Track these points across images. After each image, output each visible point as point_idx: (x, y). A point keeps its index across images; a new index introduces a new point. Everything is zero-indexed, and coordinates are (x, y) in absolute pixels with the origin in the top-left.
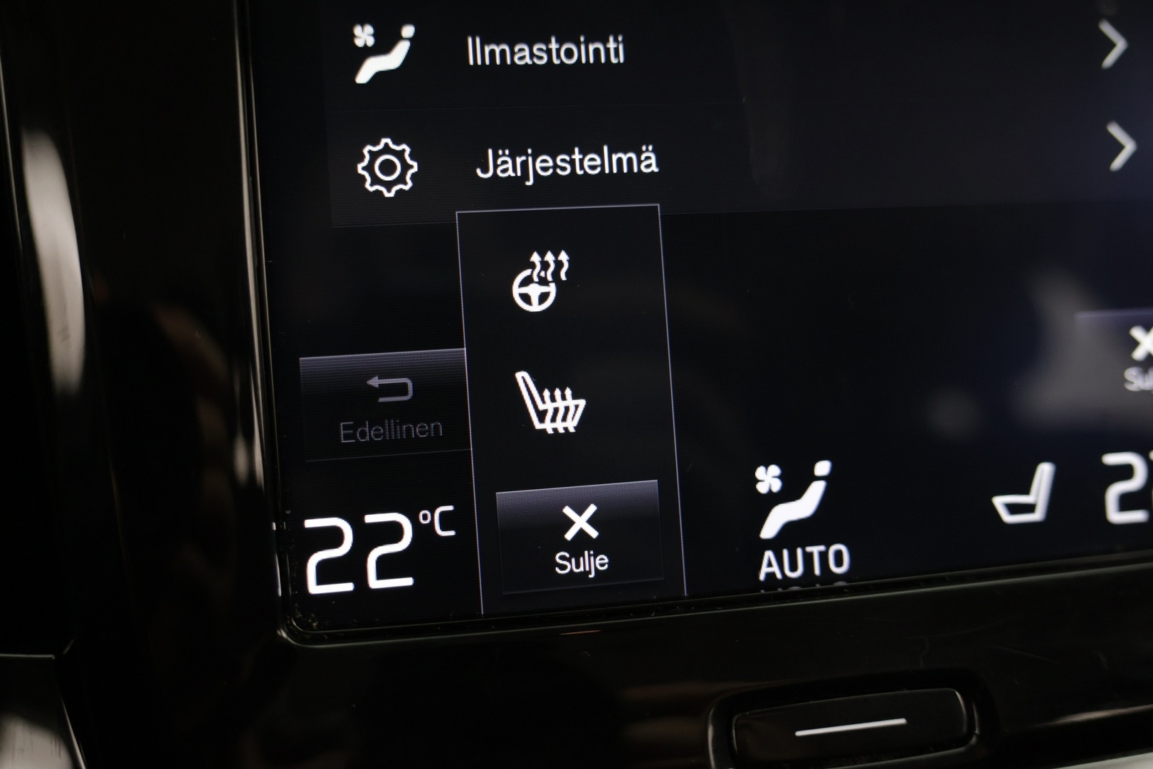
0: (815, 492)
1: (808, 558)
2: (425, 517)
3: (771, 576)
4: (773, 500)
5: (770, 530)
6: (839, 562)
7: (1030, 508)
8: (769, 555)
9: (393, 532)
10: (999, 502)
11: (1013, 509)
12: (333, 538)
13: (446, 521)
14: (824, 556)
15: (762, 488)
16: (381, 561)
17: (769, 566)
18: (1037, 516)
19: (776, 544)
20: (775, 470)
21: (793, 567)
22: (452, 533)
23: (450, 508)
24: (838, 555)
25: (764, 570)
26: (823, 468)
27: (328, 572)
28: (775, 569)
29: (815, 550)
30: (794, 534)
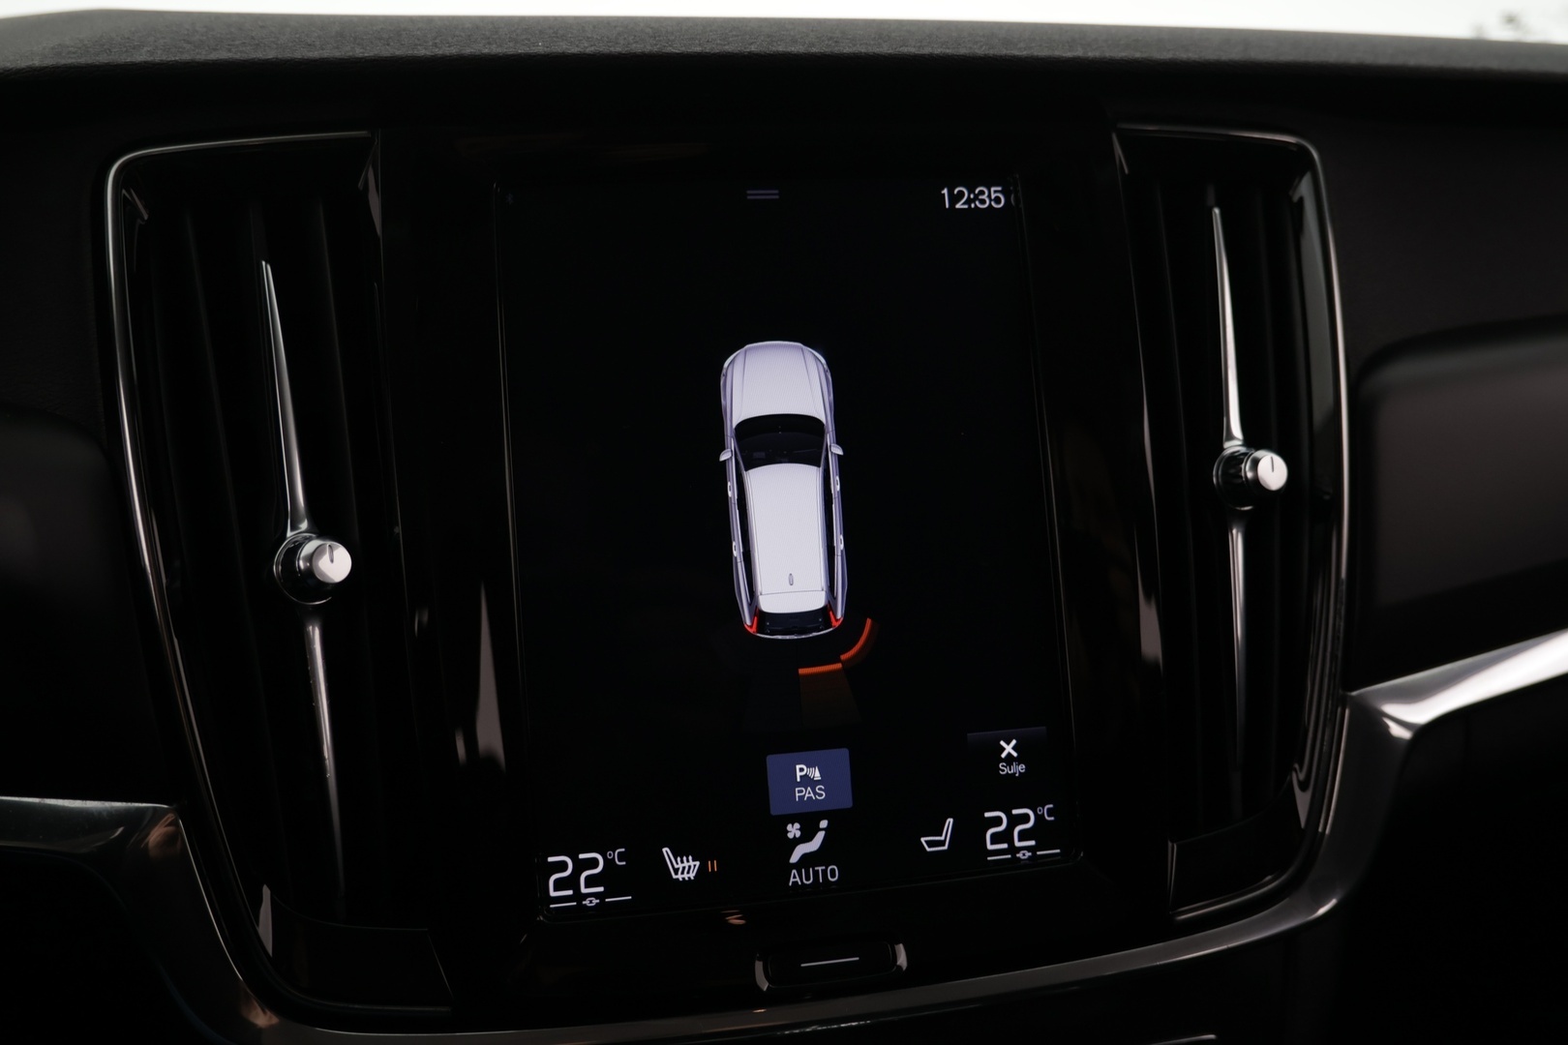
0: (820, 836)
1: (816, 873)
2: (610, 855)
3: (795, 883)
4: (796, 842)
5: (794, 858)
6: (833, 876)
7: (942, 843)
8: (794, 871)
9: (594, 863)
10: (923, 840)
11: (930, 844)
12: (563, 866)
13: (621, 857)
14: (824, 872)
15: (790, 836)
16: (587, 878)
17: (794, 878)
18: (946, 847)
19: (798, 866)
20: (797, 826)
21: (808, 879)
22: (624, 863)
23: (623, 850)
24: (833, 871)
25: (792, 880)
26: (824, 824)
27: (560, 885)
28: (798, 879)
29: (820, 869)
30: (807, 860)
